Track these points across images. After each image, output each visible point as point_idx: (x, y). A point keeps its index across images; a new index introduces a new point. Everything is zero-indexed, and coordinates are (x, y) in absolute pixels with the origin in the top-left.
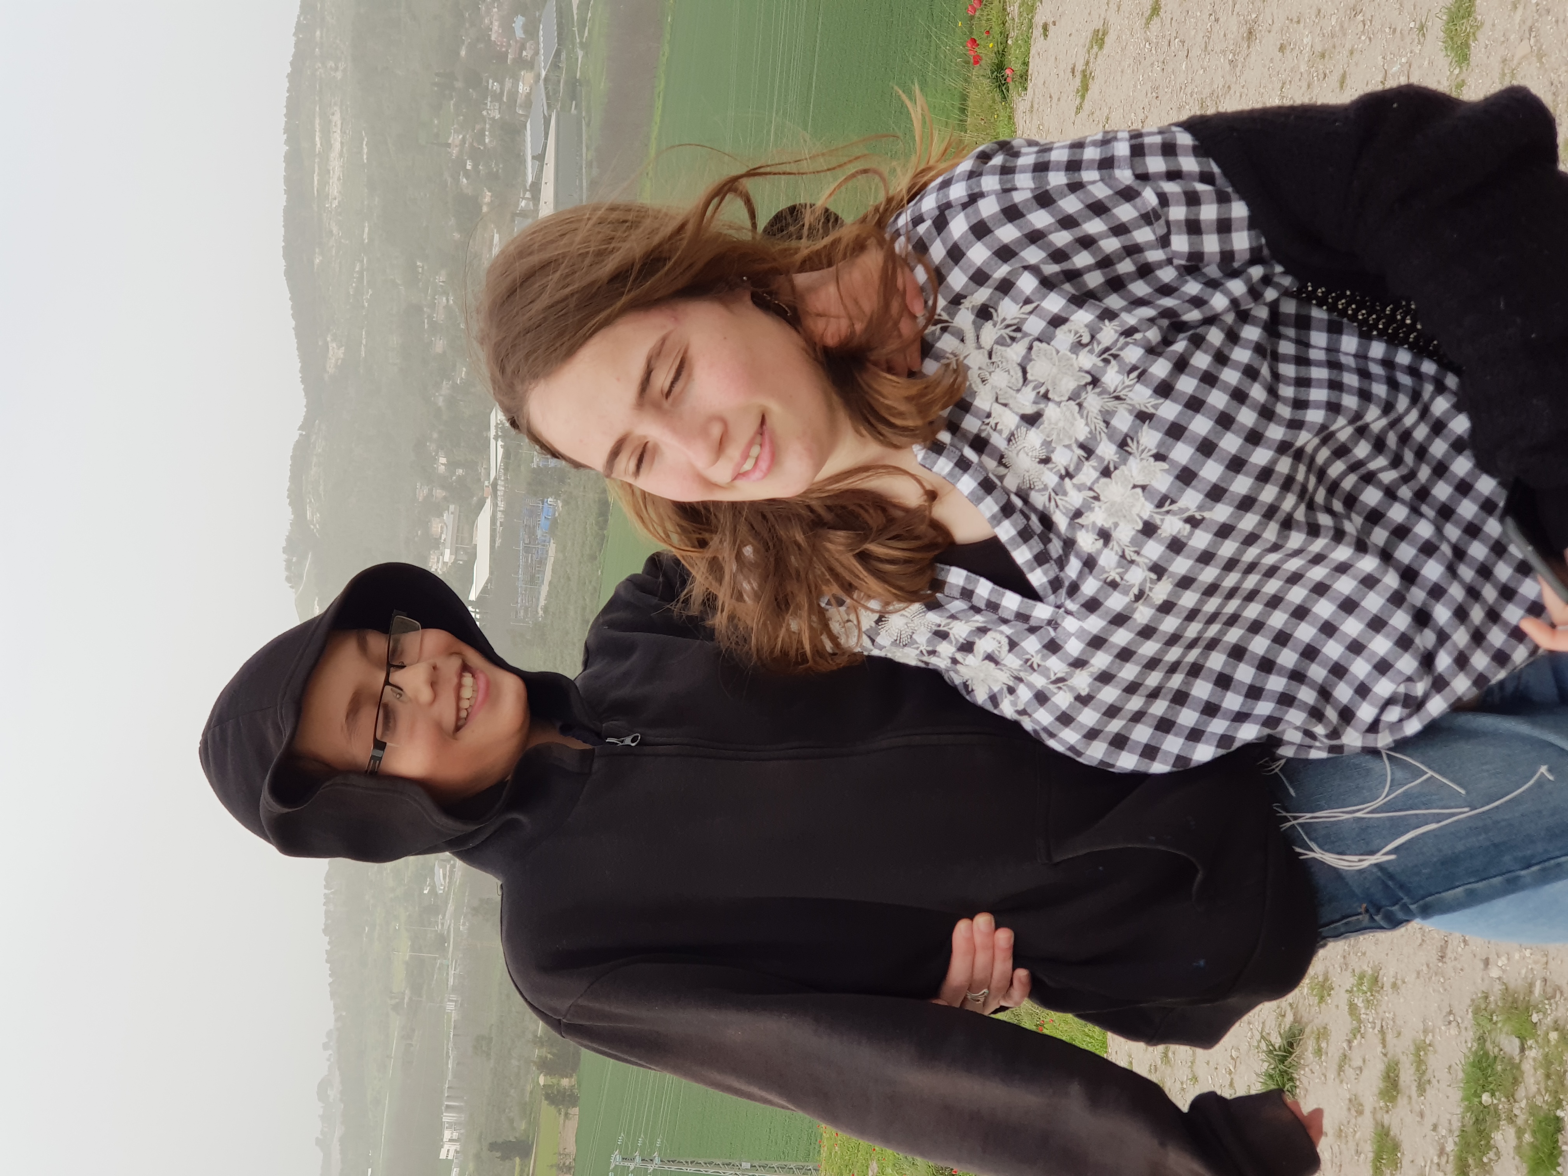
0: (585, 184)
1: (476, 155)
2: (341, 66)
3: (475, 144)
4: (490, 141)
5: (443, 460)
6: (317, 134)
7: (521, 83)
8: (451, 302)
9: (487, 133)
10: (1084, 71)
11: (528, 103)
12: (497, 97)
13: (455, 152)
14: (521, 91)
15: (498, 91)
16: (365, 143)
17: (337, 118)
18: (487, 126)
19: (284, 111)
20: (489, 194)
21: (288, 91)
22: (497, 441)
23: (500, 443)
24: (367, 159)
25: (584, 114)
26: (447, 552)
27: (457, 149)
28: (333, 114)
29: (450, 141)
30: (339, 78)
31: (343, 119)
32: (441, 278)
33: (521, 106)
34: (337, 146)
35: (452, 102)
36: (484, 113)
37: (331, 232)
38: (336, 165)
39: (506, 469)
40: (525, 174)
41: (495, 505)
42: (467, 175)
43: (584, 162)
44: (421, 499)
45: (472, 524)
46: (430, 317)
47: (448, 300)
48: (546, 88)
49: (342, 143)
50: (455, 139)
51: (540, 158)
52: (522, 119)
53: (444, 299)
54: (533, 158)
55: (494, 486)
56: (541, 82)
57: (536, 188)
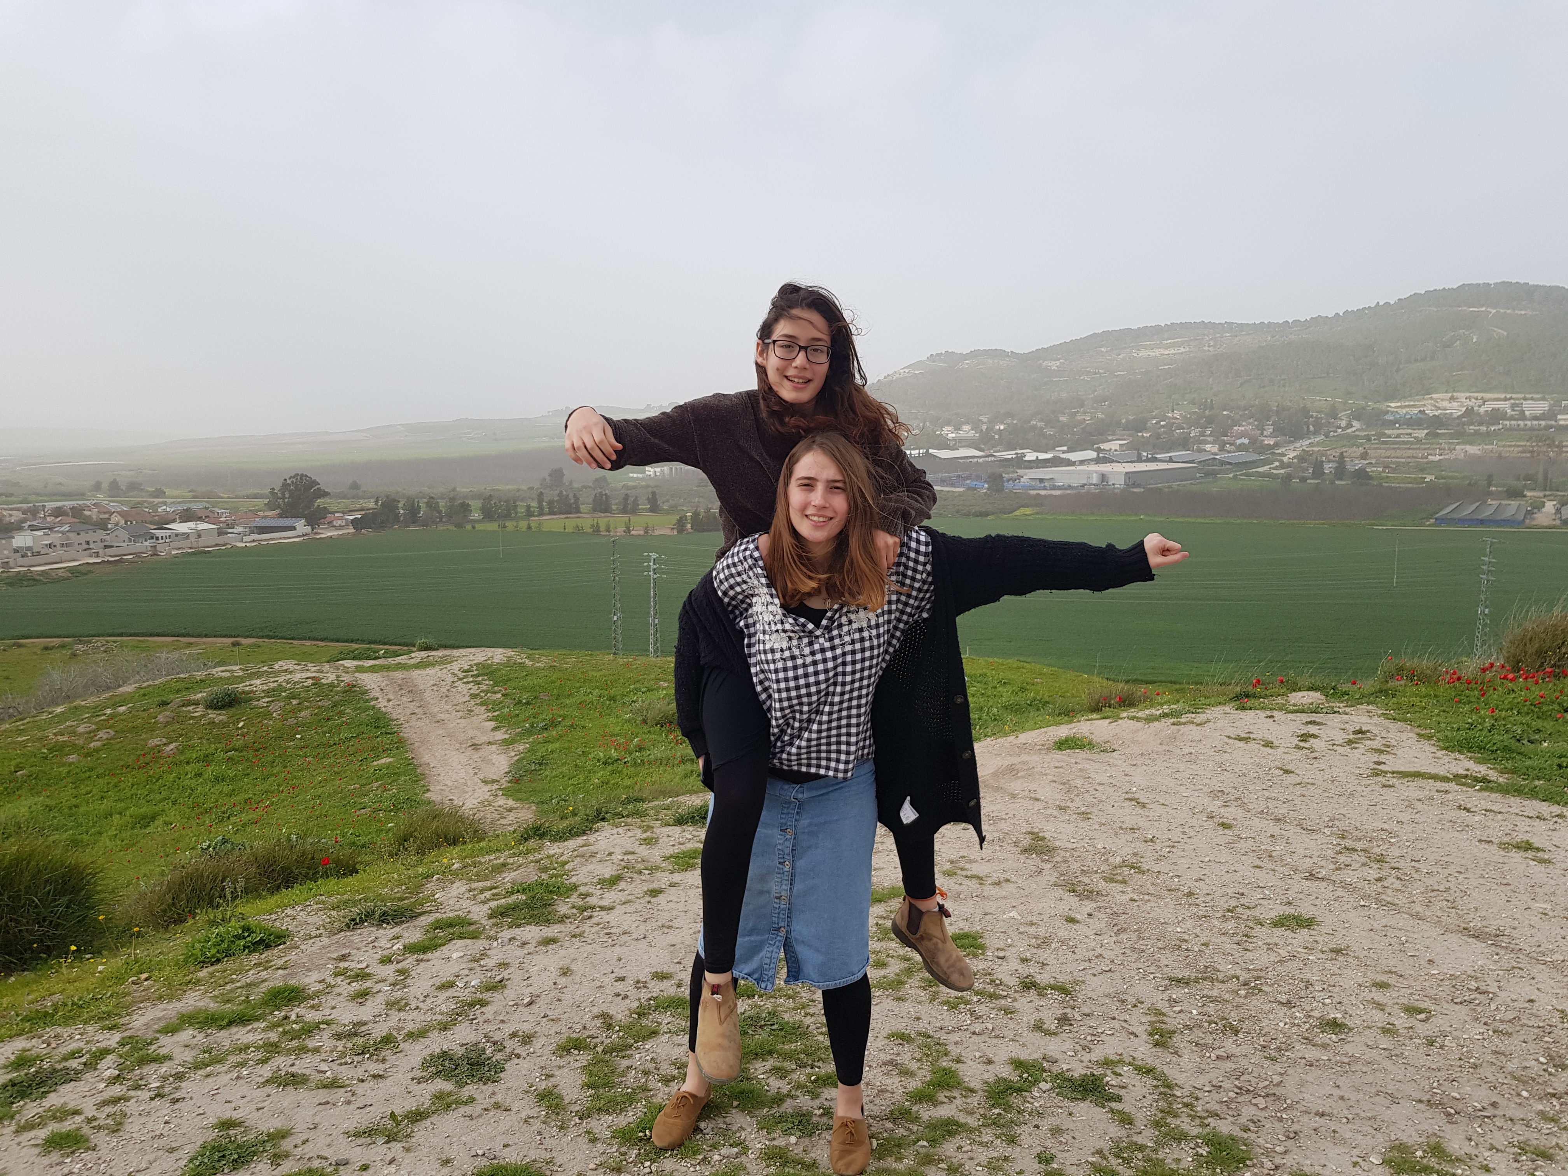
1: (1169, 426)
3: (1175, 425)
4: (1177, 433)
5: (1002, 427)
6: (1173, 341)
7: (1211, 445)
8: (1088, 422)
9: (1182, 431)
11: (1200, 451)
12: (1202, 434)
13: (1170, 415)
14: (1207, 446)
15: (1206, 434)
17: (1182, 350)
18: (1185, 430)
19: (1183, 322)
20: (1148, 435)
21: (1195, 322)
22: (1015, 454)
24: (1162, 369)
25: (1198, 481)
26: (953, 435)
28: (1184, 348)
29: (1175, 411)
31: (1181, 353)
32: (1100, 415)
33: (1198, 447)
34: (1167, 352)
35: (1197, 410)
36: (1193, 428)
37: (1120, 355)
39: (1000, 461)
40: (1161, 454)
41: (981, 457)
42: (1158, 423)
44: (980, 418)
46: (1078, 412)
48: (1210, 459)
50: (1177, 414)
51: (1171, 460)
52: (1191, 448)
53: (1089, 418)
54: (1170, 457)
55: (992, 456)
56: (1213, 456)
57: (1155, 460)
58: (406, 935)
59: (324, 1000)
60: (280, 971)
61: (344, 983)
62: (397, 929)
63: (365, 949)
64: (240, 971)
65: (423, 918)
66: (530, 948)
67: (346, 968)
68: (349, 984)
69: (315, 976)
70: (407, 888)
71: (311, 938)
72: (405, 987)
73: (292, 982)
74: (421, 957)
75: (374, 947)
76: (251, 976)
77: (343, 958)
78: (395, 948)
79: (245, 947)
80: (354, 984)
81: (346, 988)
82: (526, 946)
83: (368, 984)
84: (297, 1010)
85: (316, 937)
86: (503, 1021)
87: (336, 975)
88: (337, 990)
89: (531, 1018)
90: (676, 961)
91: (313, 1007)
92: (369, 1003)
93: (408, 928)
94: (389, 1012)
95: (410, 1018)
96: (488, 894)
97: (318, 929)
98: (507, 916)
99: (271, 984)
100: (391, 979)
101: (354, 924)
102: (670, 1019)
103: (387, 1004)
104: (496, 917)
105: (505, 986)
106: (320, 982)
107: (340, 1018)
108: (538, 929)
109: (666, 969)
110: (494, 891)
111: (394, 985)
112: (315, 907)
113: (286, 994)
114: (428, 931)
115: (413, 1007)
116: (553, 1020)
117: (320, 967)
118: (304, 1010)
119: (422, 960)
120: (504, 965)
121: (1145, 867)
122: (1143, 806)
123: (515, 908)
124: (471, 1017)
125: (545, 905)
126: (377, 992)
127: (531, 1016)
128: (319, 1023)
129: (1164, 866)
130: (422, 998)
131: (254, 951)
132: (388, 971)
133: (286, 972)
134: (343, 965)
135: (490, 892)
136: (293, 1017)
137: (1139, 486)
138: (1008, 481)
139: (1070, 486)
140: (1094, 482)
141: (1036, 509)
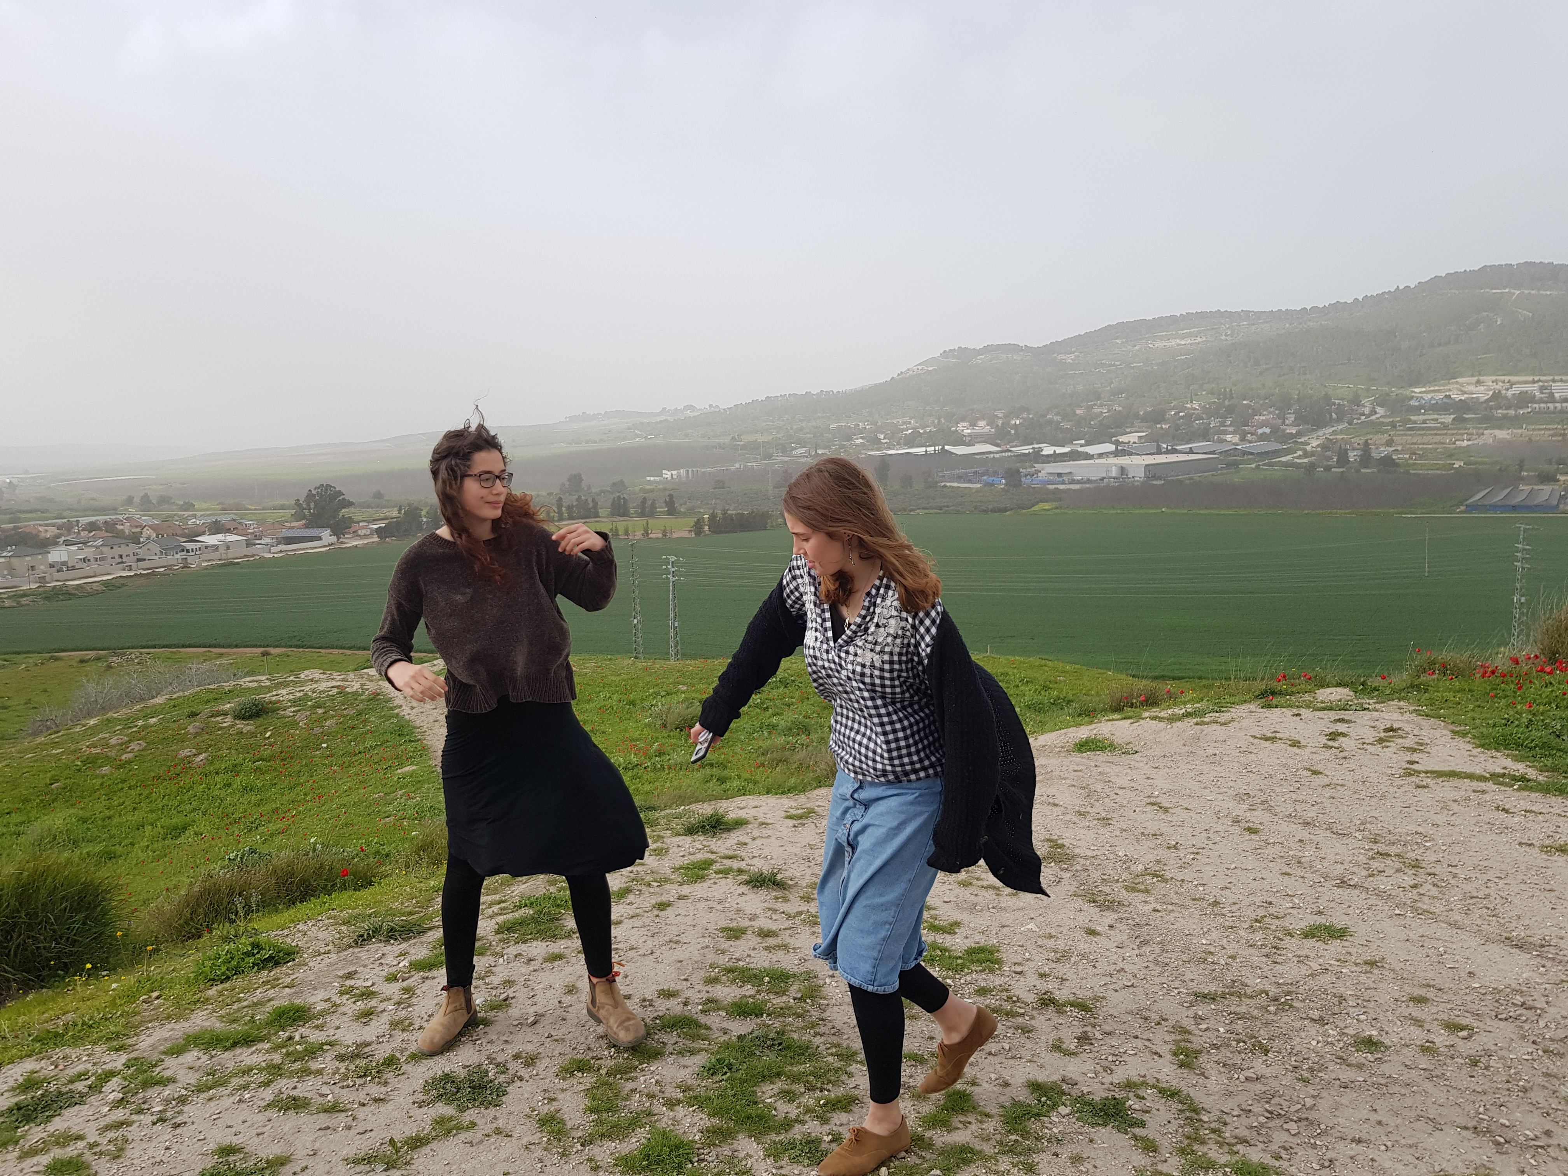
1: (1188, 417)
2: (1228, 338)
3: (1194, 416)
4: (1196, 424)
5: (1018, 422)
6: (1189, 331)
7: (1232, 436)
8: (1105, 415)
9: (1201, 421)
11: (1221, 441)
12: (1223, 424)
13: (1189, 405)
14: (1227, 436)
15: (1226, 424)
16: (1187, 356)
17: (1199, 340)
18: (1205, 421)
19: (1199, 311)
20: (1167, 427)
21: (1210, 311)
23: (1031, 451)
24: (1178, 359)
26: (969, 431)
27: (1191, 406)
28: (1201, 338)
29: (1194, 402)
30: (1222, 338)
31: (1198, 343)
32: (1117, 408)
33: (1219, 437)
34: (1183, 342)
35: (1216, 400)
36: (1213, 418)
37: (1135, 346)
38: (1173, 342)
39: (1017, 456)
40: (1181, 445)
41: (997, 453)
42: (1177, 414)
43: (1192, 475)
46: (1095, 405)
47: (1106, 413)
48: (1231, 450)
49: (1185, 344)
50: (1196, 405)
51: (1191, 452)
52: (1212, 439)
53: (1106, 411)
54: (1191, 448)
55: (1008, 451)
56: (1234, 447)
57: (1174, 451)
58: (413, 951)
59: (329, 1019)
60: (287, 989)
61: (349, 1002)
62: (404, 945)
63: (372, 966)
64: (247, 990)
65: (430, 933)
66: (536, 965)
67: (352, 987)
68: (354, 1003)
69: (321, 995)
70: (417, 902)
71: (319, 955)
72: (409, 1006)
73: (298, 1001)
74: (427, 974)
75: (381, 964)
76: (258, 995)
77: (350, 976)
78: (401, 965)
79: (254, 964)
80: (358, 1003)
81: (351, 1007)
82: (533, 963)
83: (373, 1003)
84: (301, 1030)
85: (324, 953)
86: (506, 1041)
87: (342, 993)
88: (342, 1009)
89: (535, 1039)
90: (683, 978)
91: (317, 1027)
92: (373, 1023)
93: (415, 944)
94: (393, 1032)
95: (413, 1039)
96: (496, 909)
97: (327, 945)
98: (514, 932)
99: (276, 1003)
100: (396, 998)
101: (362, 940)
102: (676, 1039)
103: (391, 1024)
104: (503, 933)
105: (509, 1006)
106: (325, 1001)
107: (343, 1039)
108: (544, 944)
109: (672, 986)
110: (502, 905)
111: (399, 1004)
112: (326, 922)
113: (291, 1014)
114: (434, 947)
115: (416, 1027)
116: (557, 1040)
117: (326, 986)
118: (309, 1030)
119: (427, 978)
120: (509, 983)
121: (1168, 875)
123: (522, 923)
124: (474, 1038)
125: (552, 920)
126: (382, 1011)
127: (534, 1037)
128: (323, 1044)
129: (1188, 874)
130: (426, 1018)
131: (263, 968)
132: (393, 989)
133: (293, 990)
134: (349, 983)
135: (498, 907)
136: (297, 1038)
137: (1160, 478)
138: (1026, 476)
139: (1088, 480)
140: (1114, 475)
141: (1055, 504)
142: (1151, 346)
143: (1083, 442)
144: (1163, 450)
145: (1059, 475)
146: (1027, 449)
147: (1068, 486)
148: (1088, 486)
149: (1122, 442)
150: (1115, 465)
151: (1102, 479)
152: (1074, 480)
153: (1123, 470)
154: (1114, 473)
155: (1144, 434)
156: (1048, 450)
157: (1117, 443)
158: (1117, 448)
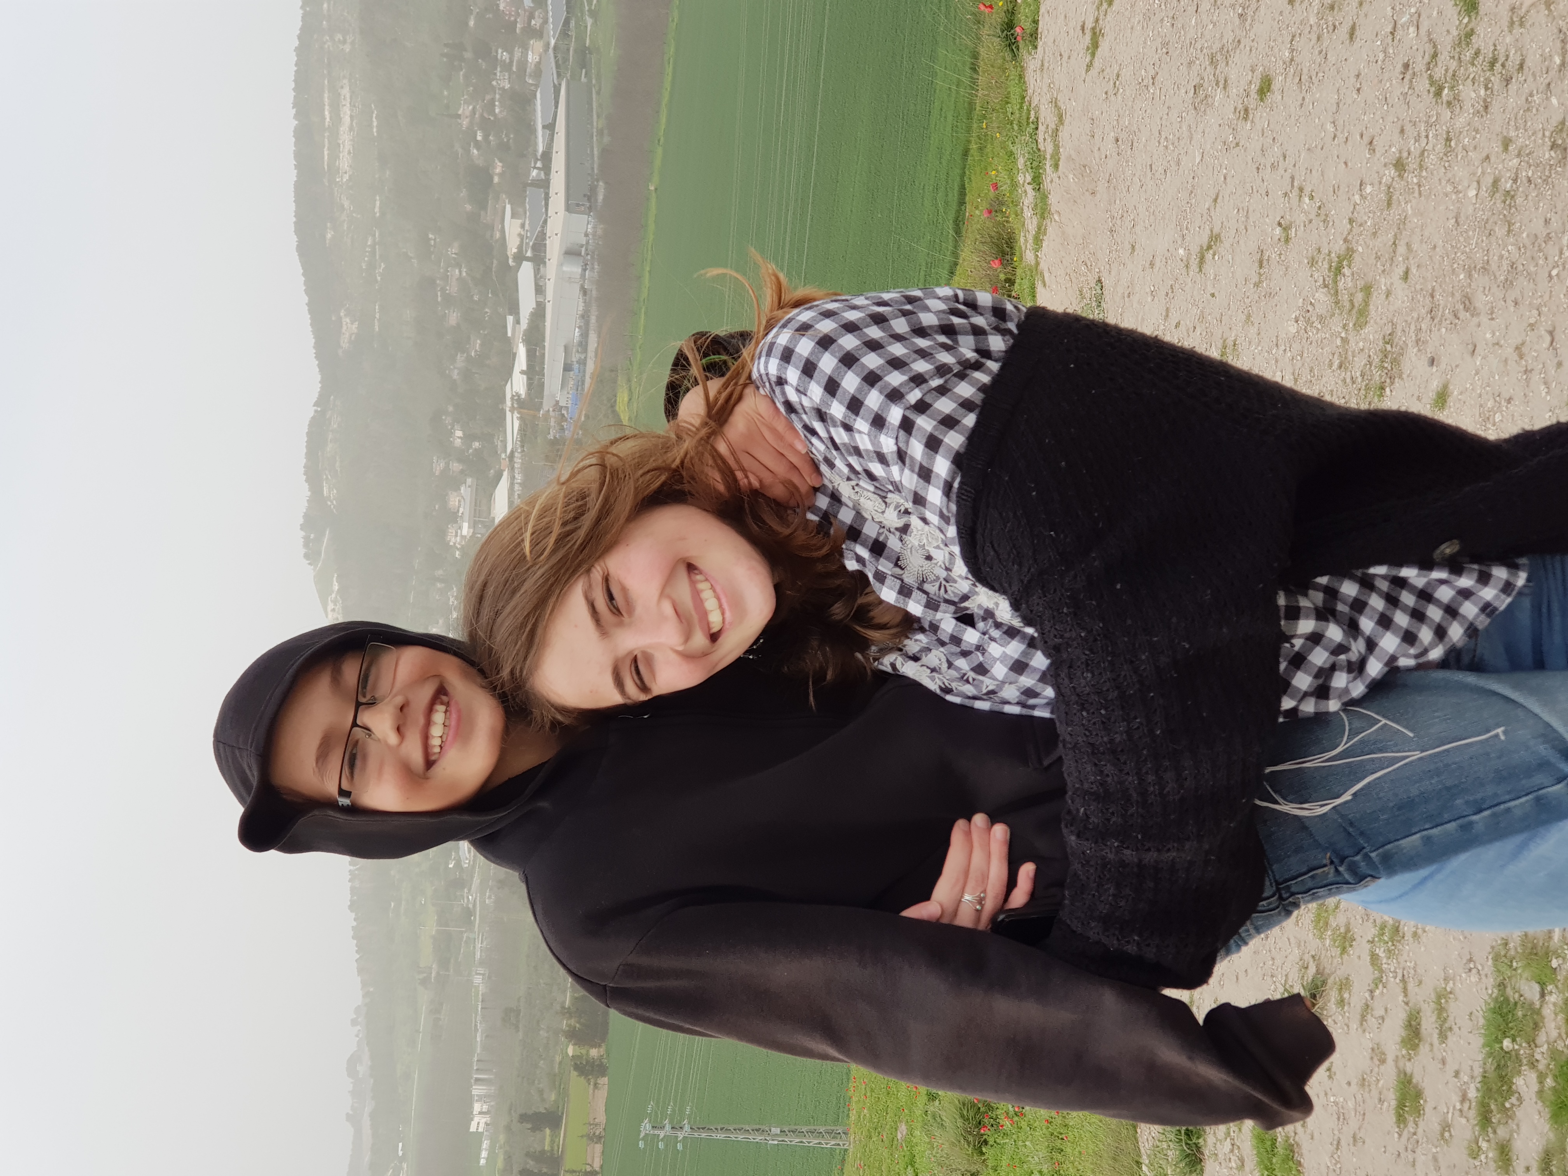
0: (596, 152)
1: (487, 125)
2: (349, 39)
3: (486, 115)
4: (501, 112)
5: (459, 433)
6: (327, 107)
7: (530, 53)
8: (464, 274)
9: (497, 103)
10: (1093, 29)
11: (538, 72)
12: (507, 67)
13: (465, 123)
14: (530, 60)
15: (508, 61)
16: (374, 116)
17: (346, 92)
18: (497, 96)
19: (293, 85)
20: (500, 164)
21: (296, 65)
22: (513, 413)
23: (516, 415)
24: (378, 132)
25: (594, 81)
26: (465, 525)
27: (468, 120)
28: (342, 87)
29: (460, 112)
30: (348, 50)
31: (352, 92)
32: (453, 250)
33: (530, 75)
34: (347, 119)
35: (462, 73)
36: (494, 83)
37: (343, 206)
38: (346, 139)
39: (523, 442)
40: (536, 144)
41: (513, 478)
42: (478, 145)
43: (595, 130)
44: (437, 473)
45: (490, 496)
46: (443, 290)
47: (460, 272)
48: (555, 57)
49: (351, 117)
50: (465, 110)
51: (550, 127)
52: (532, 88)
53: (457, 271)
54: (544, 127)
55: (512, 456)
56: (551, 51)
57: (547, 157)
121: (1339, 247)
122: (1215, 239)
129: (1340, 212)
137: (593, 189)
138: (562, 429)
139: (583, 316)
140: (580, 270)
141: (621, 380)
142: (346, 177)
143: (510, 319)
144: (543, 176)
145: (567, 368)
146: (513, 424)
147: (591, 353)
148: (593, 319)
149: (520, 248)
150: (561, 265)
151: (584, 292)
152: (580, 344)
153: (571, 253)
154: (574, 269)
155: (508, 208)
156: (518, 384)
157: (520, 258)
158: (528, 259)
